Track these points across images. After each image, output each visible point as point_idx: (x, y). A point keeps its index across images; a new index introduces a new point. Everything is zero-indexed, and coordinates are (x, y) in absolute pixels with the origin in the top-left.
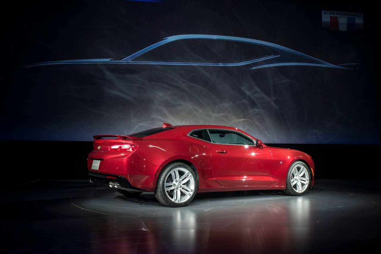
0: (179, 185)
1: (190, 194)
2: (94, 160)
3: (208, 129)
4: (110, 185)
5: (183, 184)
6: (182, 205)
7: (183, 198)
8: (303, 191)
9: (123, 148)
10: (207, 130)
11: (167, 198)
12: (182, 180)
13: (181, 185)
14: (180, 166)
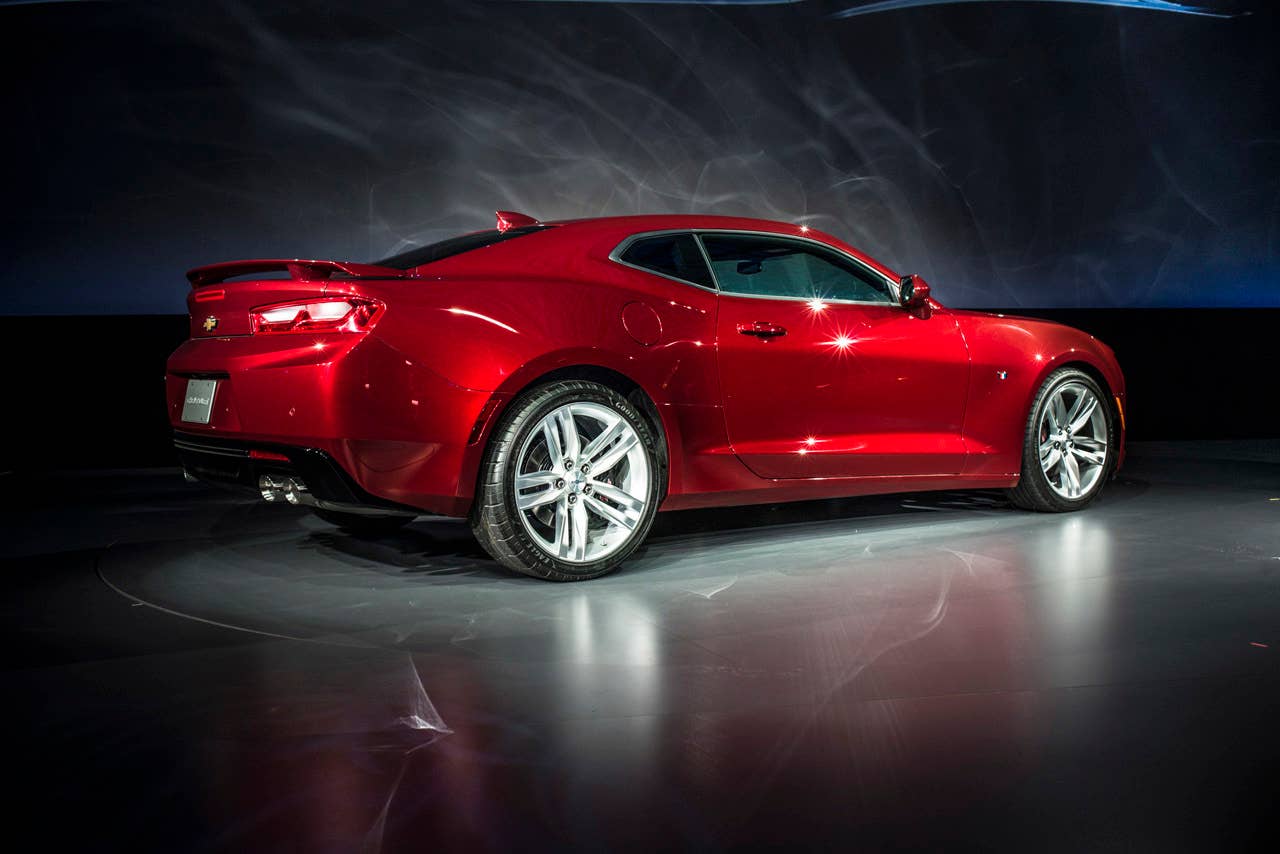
0: (577, 482)
1: (629, 521)
2: (191, 381)
3: (698, 234)
4: (265, 489)
5: (600, 478)
6: (595, 571)
7: (598, 541)
8: (1085, 491)
9: (315, 318)
10: (695, 236)
11: (529, 540)
12: (594, 460)
13: (590, 480)
14: (583, 397)
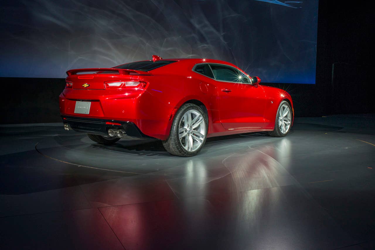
0: (190, 130)
1: (201, 141)
4: (109, 133)
5: (194, 129)
6: (194, 154)
7: (196, 145)
8: (286, 132)
9: (126, 85)
10: (209, 65)
11: (181, 146)
12: (193, 125)
13: (192, 130)
14: (193, 108)
